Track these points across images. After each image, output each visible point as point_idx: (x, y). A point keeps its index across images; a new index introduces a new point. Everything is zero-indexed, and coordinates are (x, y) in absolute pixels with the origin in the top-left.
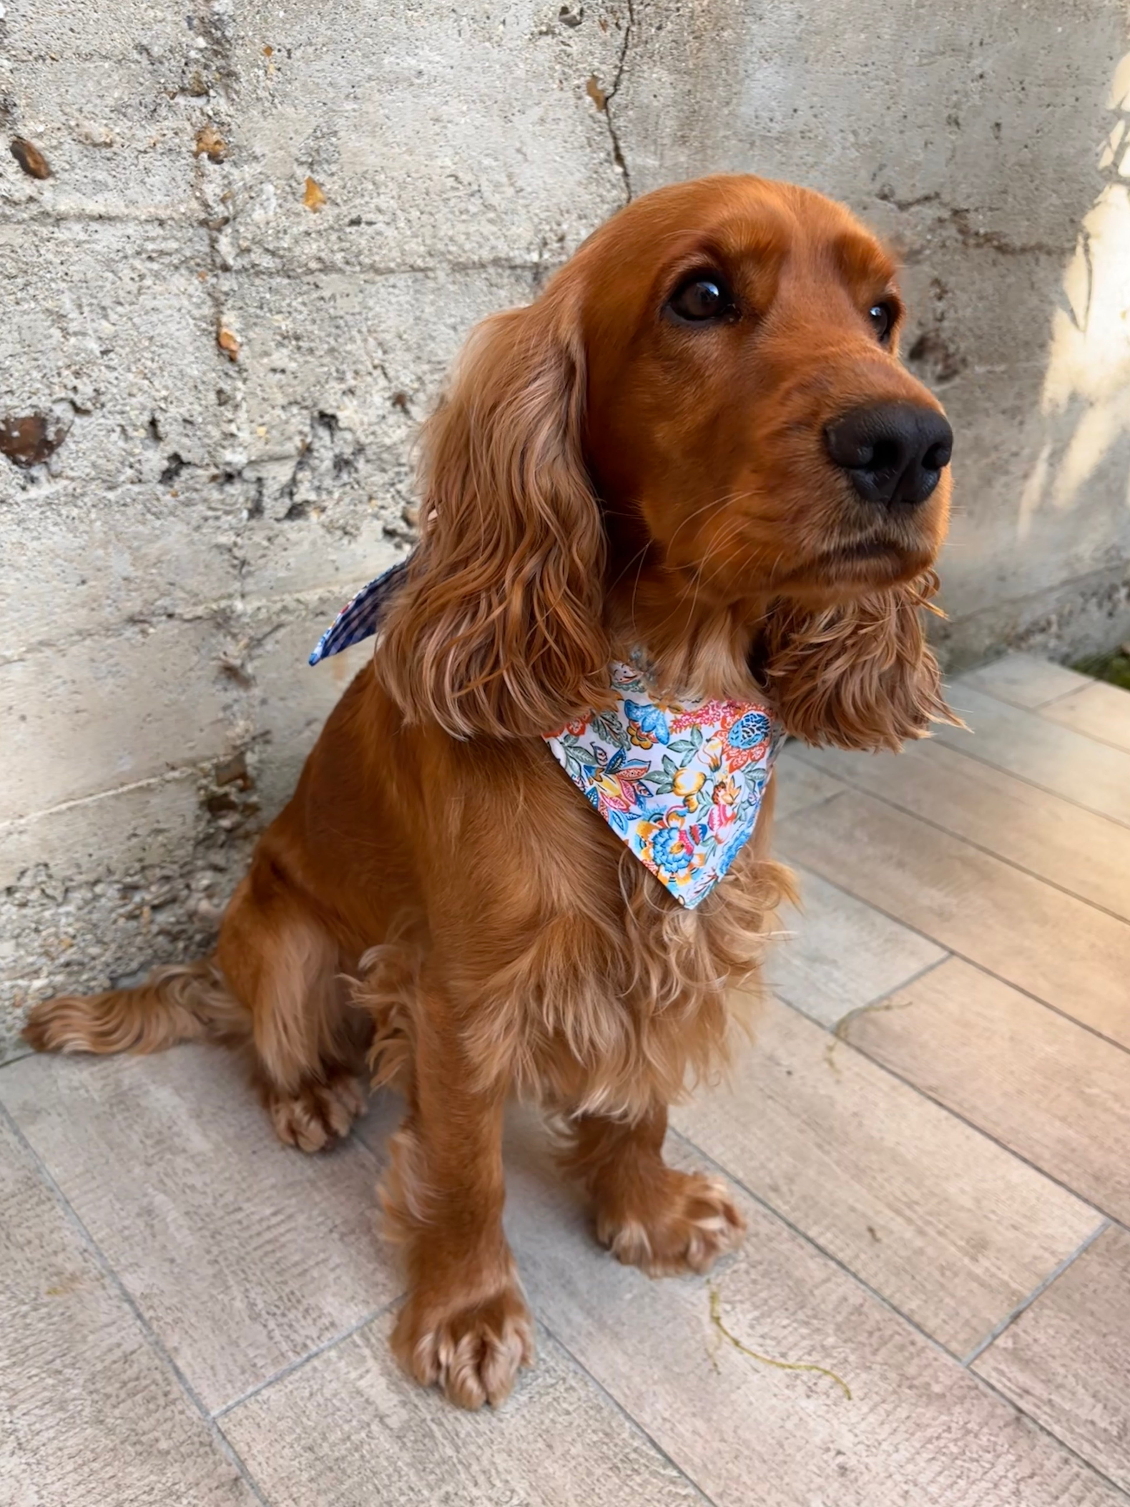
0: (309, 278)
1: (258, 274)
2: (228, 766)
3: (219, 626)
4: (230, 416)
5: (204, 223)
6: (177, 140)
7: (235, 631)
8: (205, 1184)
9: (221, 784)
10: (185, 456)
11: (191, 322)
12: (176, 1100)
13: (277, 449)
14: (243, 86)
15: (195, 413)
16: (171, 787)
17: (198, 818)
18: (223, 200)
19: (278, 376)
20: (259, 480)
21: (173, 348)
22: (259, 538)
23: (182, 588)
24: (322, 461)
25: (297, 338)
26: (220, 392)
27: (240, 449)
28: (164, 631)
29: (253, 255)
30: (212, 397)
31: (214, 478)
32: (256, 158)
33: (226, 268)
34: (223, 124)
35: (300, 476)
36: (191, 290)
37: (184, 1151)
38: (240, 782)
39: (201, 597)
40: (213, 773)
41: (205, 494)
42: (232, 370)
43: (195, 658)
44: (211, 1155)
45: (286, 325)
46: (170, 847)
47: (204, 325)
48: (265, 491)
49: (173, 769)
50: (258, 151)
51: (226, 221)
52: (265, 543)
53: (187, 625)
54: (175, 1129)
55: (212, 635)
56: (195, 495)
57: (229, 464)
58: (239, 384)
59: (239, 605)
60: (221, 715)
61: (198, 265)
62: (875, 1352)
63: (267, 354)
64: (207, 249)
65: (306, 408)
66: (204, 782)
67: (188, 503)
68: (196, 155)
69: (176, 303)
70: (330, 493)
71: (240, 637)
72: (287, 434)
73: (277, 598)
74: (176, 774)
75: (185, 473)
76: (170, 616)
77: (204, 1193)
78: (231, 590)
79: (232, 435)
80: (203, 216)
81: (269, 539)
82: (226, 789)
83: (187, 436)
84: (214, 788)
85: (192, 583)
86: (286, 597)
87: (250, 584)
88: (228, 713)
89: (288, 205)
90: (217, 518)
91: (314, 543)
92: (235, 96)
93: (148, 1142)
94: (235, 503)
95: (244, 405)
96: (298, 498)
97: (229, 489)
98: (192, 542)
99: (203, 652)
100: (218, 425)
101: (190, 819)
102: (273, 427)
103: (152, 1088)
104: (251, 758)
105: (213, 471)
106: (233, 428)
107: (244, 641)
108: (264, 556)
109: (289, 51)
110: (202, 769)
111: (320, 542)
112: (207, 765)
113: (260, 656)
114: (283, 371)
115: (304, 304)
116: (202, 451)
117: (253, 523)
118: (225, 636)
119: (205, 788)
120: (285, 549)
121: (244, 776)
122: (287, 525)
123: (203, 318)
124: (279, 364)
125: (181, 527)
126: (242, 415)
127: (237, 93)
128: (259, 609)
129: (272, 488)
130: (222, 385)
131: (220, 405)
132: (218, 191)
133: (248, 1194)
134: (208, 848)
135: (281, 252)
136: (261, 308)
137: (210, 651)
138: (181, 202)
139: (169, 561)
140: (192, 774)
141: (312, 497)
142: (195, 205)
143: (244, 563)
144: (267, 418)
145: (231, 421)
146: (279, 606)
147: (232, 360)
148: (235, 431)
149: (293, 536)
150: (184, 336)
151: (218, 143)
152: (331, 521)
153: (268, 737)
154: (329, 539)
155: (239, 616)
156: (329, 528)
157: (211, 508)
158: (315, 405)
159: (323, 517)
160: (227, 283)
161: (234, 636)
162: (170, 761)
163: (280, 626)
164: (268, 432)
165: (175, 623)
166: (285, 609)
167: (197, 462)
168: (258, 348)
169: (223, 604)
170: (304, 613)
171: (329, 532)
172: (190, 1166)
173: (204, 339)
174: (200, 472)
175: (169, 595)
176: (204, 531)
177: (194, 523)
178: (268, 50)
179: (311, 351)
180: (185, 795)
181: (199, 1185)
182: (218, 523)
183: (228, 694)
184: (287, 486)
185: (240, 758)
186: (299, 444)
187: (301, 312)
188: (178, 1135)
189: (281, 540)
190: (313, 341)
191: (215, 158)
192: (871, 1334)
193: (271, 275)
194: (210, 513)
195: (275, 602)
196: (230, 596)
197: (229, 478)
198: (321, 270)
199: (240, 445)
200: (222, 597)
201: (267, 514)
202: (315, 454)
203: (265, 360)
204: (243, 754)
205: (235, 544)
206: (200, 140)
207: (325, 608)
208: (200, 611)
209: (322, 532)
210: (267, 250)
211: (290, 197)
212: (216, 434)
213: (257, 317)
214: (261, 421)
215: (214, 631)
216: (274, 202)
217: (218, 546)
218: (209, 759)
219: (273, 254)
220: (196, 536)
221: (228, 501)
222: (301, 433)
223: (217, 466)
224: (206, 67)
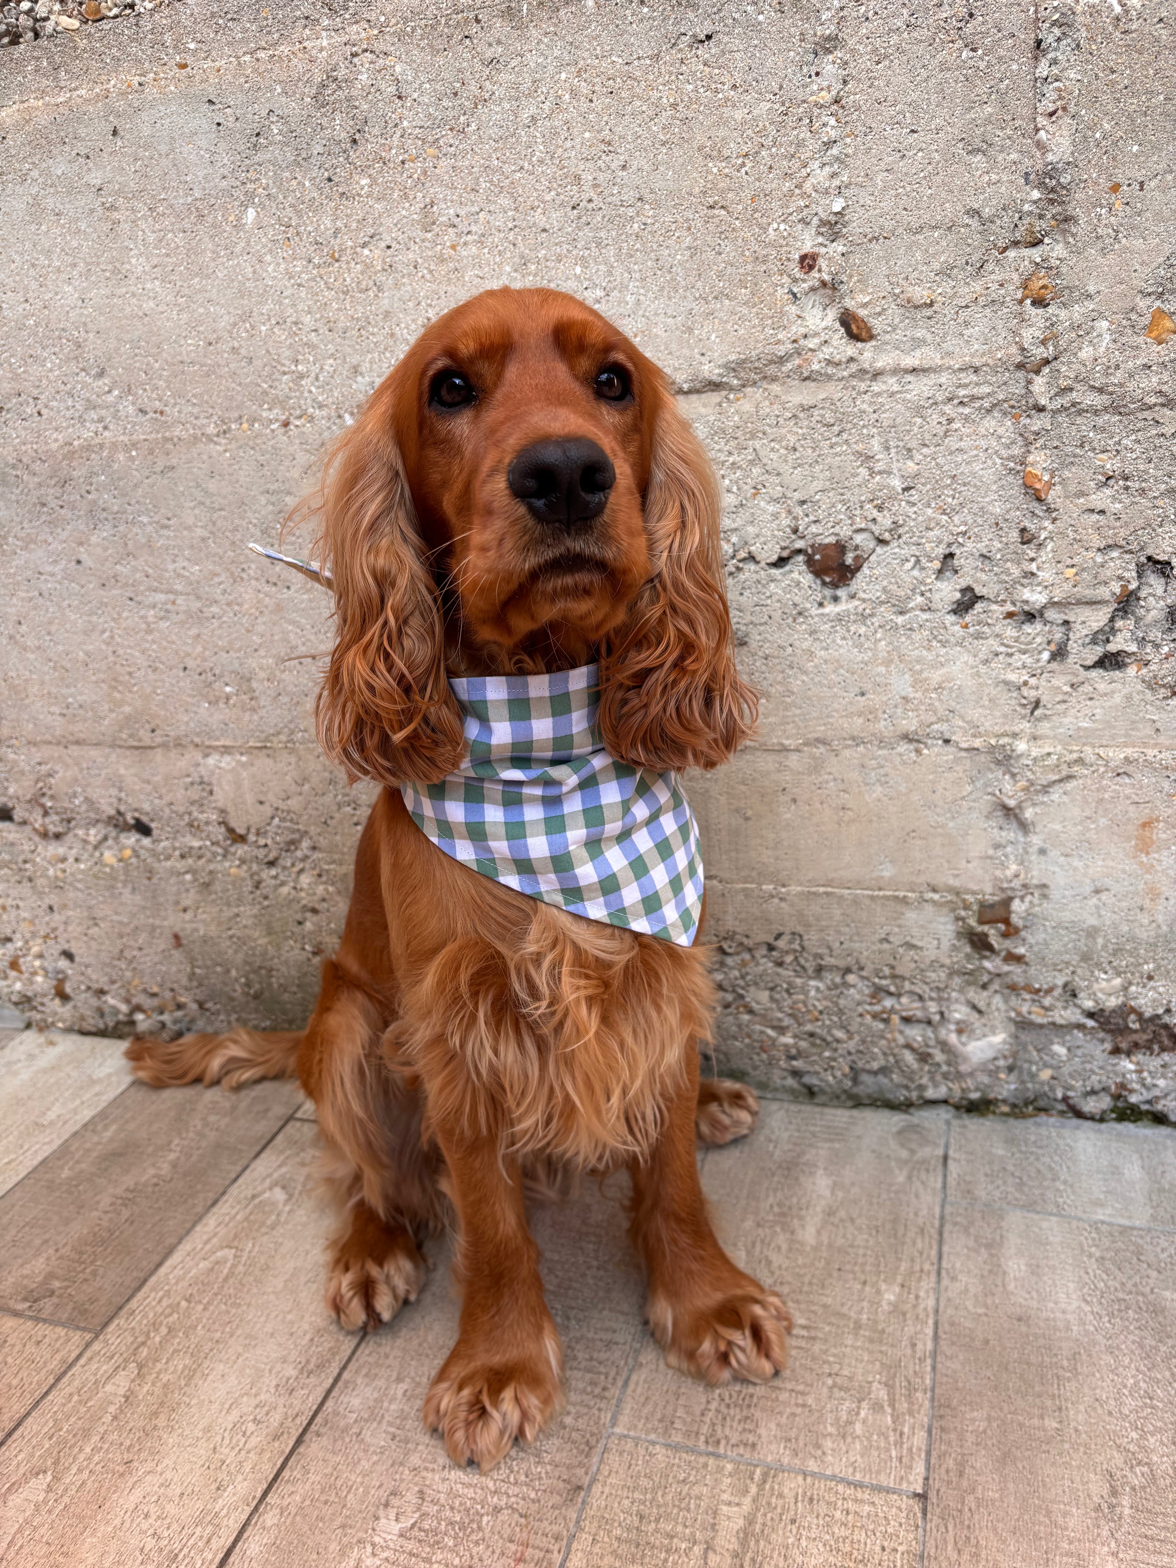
0: (1147, 414)
1: (1080, 412)
2: (992, 906)
3: (998, 763)
4: (1032, 555)
5: (1020, 366)
6: (1002, 292)
7: (1016, 771)
8: (780, 1267)
9: (981, 922)
10: (979, 590)
11: (999, 461)
12: (827, 1193)
13: (1089, 593)
14: (1082, 228)
15: (994, 550)
16: (929, 908)
17: (954, 948)
18: (1044, 342)
19: (1095, 517)
20: (1066, 623)
21: (975, 486)
22: (1061, 682)
23: (962, 717)
24: (1148, 611)
25: (1126, 479)
26: (1023, 530)
27: (1039, 589)
28: (938, 755)
29: (1074, 394)
30: (1015, 535)
31: (1010, 615)
32: (1089, 296)
33: (1041, 409)
34: (1051, 268)
35: (1119, 624)
36: (1001, 431)
37: (793, 1232)
38: (1002, 927)
39: (982, 729)
40: (975, 907)
41: (997, 629)
42: (1039, 510)
43: (969, 788)
44: (808, 1249)
45: (1111, 465)
46: (922, 966)
47: (1012, 465)
48: (1071, 635)
49: (934, 890)
50: (1091, 289)
51: (1047, 362)
52: (1067, 689)
53: (963, 754)
54: (804, 1212)
55: (990, 770)
56: (986, 629)
57: (1026, 602)
58: (1046, 523)
59: (1021, 746)
60: (991, 852)
61: (1013, 407)
63: (1082, 494)
64: (1023, 391)
65: (1131, 552)
66: (963, 913)
67: (978, 636)
68: (1021, 302)
69: (983, 443)
70: (1157, 646)
71: (1018, 777)
72: (1101, 578)
73: (1076, 748)
74: (936, 897)
75: (979, 607)
76: (947, 741)
77: (772, 1273)
78: (1016, 729)
79: (1033, 574)
80: (1019, 359)
81: (1072, 685)
82: (985, 928)
83: (982, 570)
84: (972, 922)
85: (975, 714)
86: (1088, 749)
87: (1044, 728)
88: (1000, 853)
89: (1124, 340)
90: (1010, 655)
91: (1129, 698)
92: (1071, 240)
93: (776, 1209)
94: (1031, 643)
95: (1050, 546)
96: (1112, 648)
97: (1028, 628)
98: (978, 674)
99: (979, 784)
100: (1019, 564)
101: (946, 945)
102: (1084, 570)
103: (821, 1172)
104: (1017, 906)
105: (1009, 607)
106: (1033, 567)
107: (1023, 783)
108: (1064, 701)
109: (1142, 184)
110: (964, 901)
111: (1137, 698)
112: (970, 898)
113: (1043, 803)
114: (1102, 512)
115: (1138, 442)
116: (997, 587)
117: (1054, 665)
118: (1003, 773)
119: (963, 919)
120: (1091, 699)
121: (1007, 921)
122: (1094, 674)
123: (1011, 458)
124: (1099, 506)
125: (965, 657)
126: (1046, 554)
127: (1073, 235)
128: (1049, 754)
129: (1080, 632)
130: (1027, 524)
131: (1023, 543)
132: (1038, 333)
133: (801, 1297)
134: (969, 984)
135: (1111, 389)
136: (1082, 446)
137: (986, 785)
138: (1000, 348)
139: (951, 688)
140: (951, 902)
141: (1133, 648)
142: (1014, 350)
143: (1037, 704)
144: (1076, 560)
145: (1033, 560)
146: (1075, 756)
147: (1039, 500)
148: (1035, 571)
149: (1102, 687)
150: (989, 475)
151: (1044, 287)
152: (1155, 677)
153: (1046, 891)
154: (1149, 694)
155: (1020, 756)
156: (1152, 685)
157: (1003, 644)
158: (1142, 549)
159: (1144, 671)
160: (1038, 423)
161: (1013, 775)
162: (933, 882)
163: (1070, 777)
164: (1076, 574)
165: (950, 749)
166: (1080, 761)
167: (991, 597)
168: (1073, 488)
169: (1004, 740)
170: (1102, 769)
171: (1150, 687)
172: (784, 1247)
173: (1010, 478)
174: (994, 607)
175: (947, 721)
176: (993, 665)
177: (981, 656)
178: (1115, 188)
179: (1143, 492)
180: (942, 920)
181: (775, 1264)
182: (1010, 660)
183: (1004, 834)
184: (1100, 632)
185: (1007, 902)
186: (1118, 591)
187: (1133, 451)
188: (801, 1218)
189: (1086, 688)
190: (1144, 480)
191: (1039, 302)
193: (1096, 413)
194: (1002, 649)
195: (1071, 752)
196: (1015, 735)
197: (1031, 616)
198: (1163, 405)
199: (1039, 584)
200: (1005, 734)
201: (1071, 659)
202: (1142, 603)
203: (1082, 500)
204: (1011, 899)
205: (1025, 683)
206: (1026, 288)
207: (1130, 769)
208: (978, 743)
209: (1140, 687)
210: (1093, 387)
211: (1129, 331)
212: (1016, 572)
213: (1075, 456)
214: (1069, 562)
215: (992, 766)
216: (1107, 338)
217: (1006, 683)
218: (974, 893)
219: (1101, 391)
220: (983, 669)
221: (1022, 639)
222: (1120, 578)
223: (1013, 603)
224: (1041, 217)
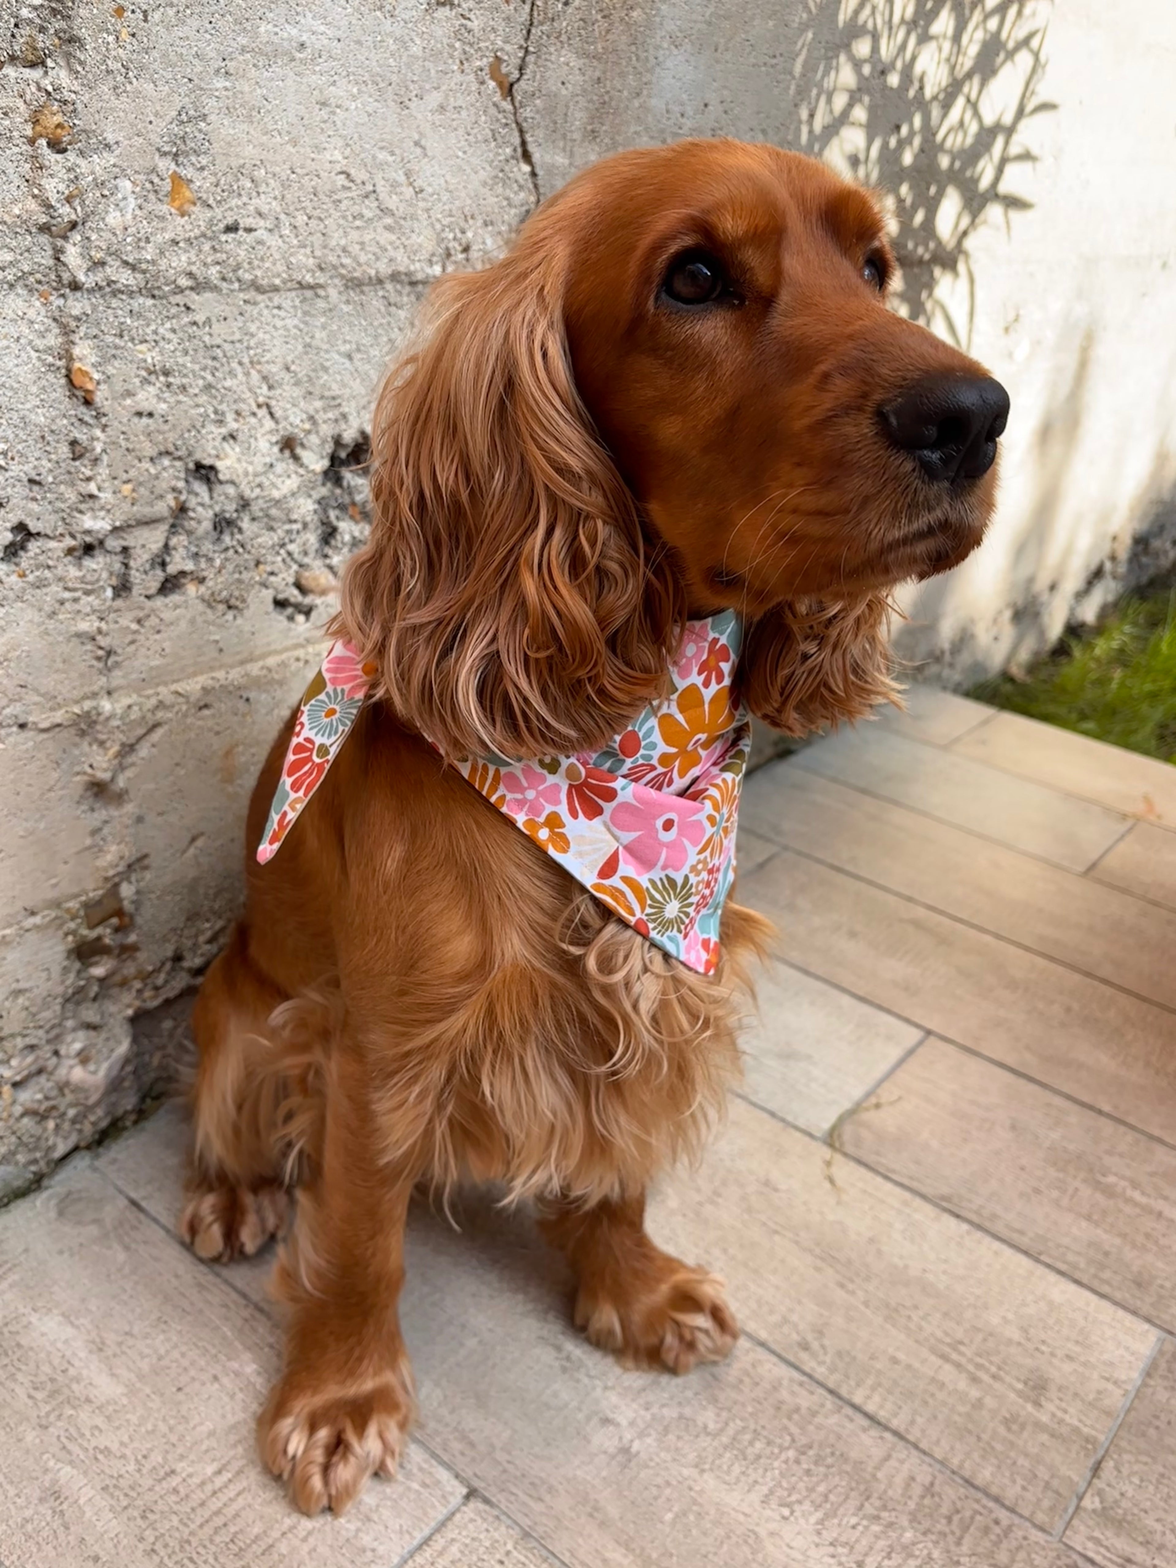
0: (178, 298)
1: (114, 294)
2: (99, 902)
3: (83, 733)
4: (88, 473)
5: (44, 229)
6: (7, 122)
7: (102, 737)
8: (122, 1444)
9: (92, 927)
10: (34, 526)
11: (34, 355)
12: (70, 1331)
13: (147, 511)
14: (90, 55)
15: (43, 471)
16: (32, 937)
17: (66, 970)
18: (69, 200)
19: (145, 420)
20: (125, 550)
21: (12, 388)
22: (127, 621)
23: (36, 691)
24: (199, 522)
25: (166, 373)
26: (74, 443)
27: (102, 513)
28: (15, 745)
29: (108, 270)
30: (64, 450)
31: (70, 551)
32: (107, 146)
33: (75, 286)
34: (65, 102)
35: (174, 541)
36: (31, 314)
37: (88, 1400)
38: (115, 921)
39: (60, 699)
40: (82, 913)
41: (60, 571)
42: (88, 415)
43: (55, 775)
44: (125, 1401)
45: (152, 357)
46: (34, 1010)
47: (50, 359)
48: (132, 563)
49: (33, 913)
50: (110, 138)
51: (73, 225)
52: (134, 626)
53: (44, 736)
54: (72, 1372)
55: (76, 745)
56: (47, 573)
57: (88, 532)
58: (98, 433)
59: (106, 706)
60: (88, 841)
61: (39, 282)
62: (958, 1543)
63: (129, 394)
64: (51, 262)
65: (180, 458)
66: (72, 925)
67: (40, 584)
68: (32, 141)
69: (13, 331)
70: (210, 560)
71: (108, 744)
72: (157, 491)
73: (150, 692)
74: (37, 920)
75: (33, 546)
76: (22, 726)
77: (123, 1457)
78: (95, 688)
79: (92, 496)
80: (44, 219)
81: (139, 621)
82: (99, 931)
83: (34, 499)
84: (85, 932)
85: (48, 683)
86: (162, 689)
87: (117, 678)
88: (97, 838)
89: (149, 207)
90: (76, 600)
91: (192, 621)
92: (79, 69)
93: (39, 1395)
94: (98, 580)
95: (105, 458)
96: (172, 569)
97: (89, 563)
98: (46, 633)
99: (64, 766)
100: (73, 485)
101: (56, 971)
102: (141, 484)
103: (34, 1318)
104: (127, 891)
105: (69, 542)
106: (92, 488)
107: (116, 748)
108: (133, 642)
109: (145, 12)
110: (68, 910)
111: (199, 619)
112: (73, 905)
113: (133, 764)
114: (150, 415)
115: (174, 331)
116: (53, 517)
117: (119, 603)
118: (90, 745)
119: (74, 933)
120: (159, 632)
121: (119, 913)
122: (159, 602)
123: (49, 350)
124: (146, 407)
125: (31, 614)
126: (103, 471)
127: (81, 63)
128: (130, 707)
129: (140, 559)
130: (76, 434)
131: (74, 459)
132: (62, 187)
133: (180, 1450)
134: (78, 1003)
135: (144, 266)
136: (121, 336)
137: (72, 764)
138: (15, 201)
139: (18, 657)
140: (56, 918)
141: (189, 566)
142: (32, 205)
143: (109, 653)
144: (133, 473)
145: (89, 479)
146: (153, 701)
147: (88, 403)
148: (95, 492)
149: (167, 615)
150: (25, 374)
151: (59, 126)
152: (213, 594)
153: (146, 862)
154: (210, 615)
155: (108, 719)
156: (210, 602)
157: (66, 589)
158: (190, 454)
159: (202, 589)
160: (77, 305)
161: (102, 743)
162: (29, 904)
163: (156, 726)
164: (134, 490)
165: (29, 734)
166: (161, 705)
167: (49, 532)
168: (119, 387)
169: (87, 705)
170: (184, 708)
171: (210, 606)
172: (99, 1421)
173: (51, 377)
174: (52, 544)
175: (20, 700)
176: (61, 617)
177: (47, 609)
178: (120, 11)
179: (183, 388)
180: (48, 944)
181: (115, 1447)
182: (77, 607)
183: (96, 815)
184: (157, 556)
185: (114, 890)
186: (173, 504)
187: (169, 341)
188: (77, 1380)
189: (153, 621)
190: (185, 376)
191: (56, 146)
192: (949, 1520)
193: (131, 294)
194: (67, 595)
195: (148, 697)
196: (94, 695)
197: (88, 549)
198: (192, 289)
199: (102, 508)
200: (85, 697)
201: (136, 591)
202: (191, 514)
203: (128, 402)
204: (116, 885)
205: (100, 631)
206: (36, 122)
207: (209, 699)
208: (59, 717)
209: (201, 607)
210: (126, 263)
211: (152, 196)
212: (71, 496)
213: (116, 347)
214: (125, 477)
215: (77, 739)
216: (132, 203)
217: (78, 635)
218: (76, 896)
219: (134, 268)
220: (51, 624)
221: (89, 578)
222: (174, 489)
223: (73, 536)
224: (42, 30)
